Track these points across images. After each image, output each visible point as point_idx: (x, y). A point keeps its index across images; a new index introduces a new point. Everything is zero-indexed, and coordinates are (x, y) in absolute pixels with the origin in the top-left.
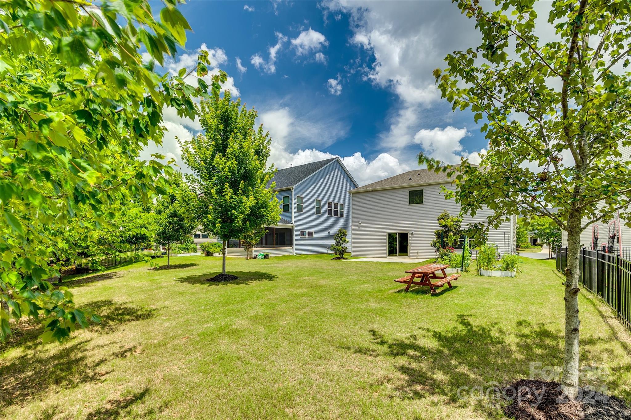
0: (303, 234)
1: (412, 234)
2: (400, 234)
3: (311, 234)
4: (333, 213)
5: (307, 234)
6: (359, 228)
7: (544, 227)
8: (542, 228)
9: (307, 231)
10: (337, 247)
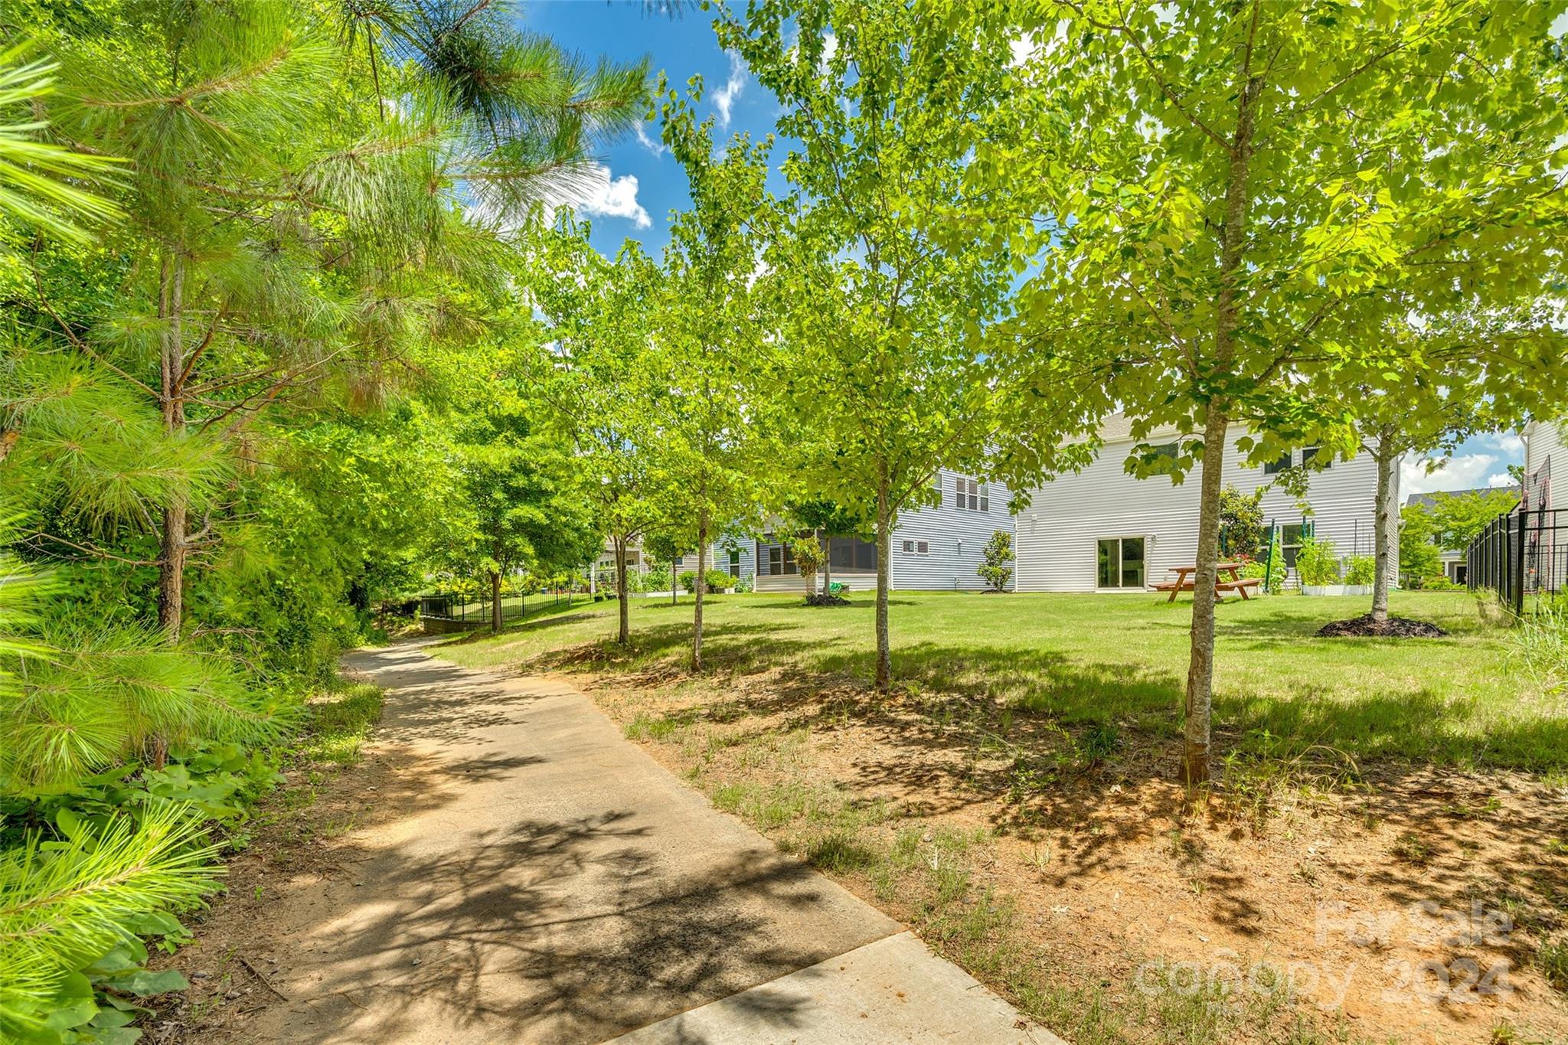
0: (907, 546)
1: (1153, 539)
2: (1124, 541)
3: (923, 547)
4: (967, 502)
5: (916, 546)
6: (1032, 531)
7: (1469, 523)
8: (1463, 524)
9: (916, 539)
10: (991, 569)
